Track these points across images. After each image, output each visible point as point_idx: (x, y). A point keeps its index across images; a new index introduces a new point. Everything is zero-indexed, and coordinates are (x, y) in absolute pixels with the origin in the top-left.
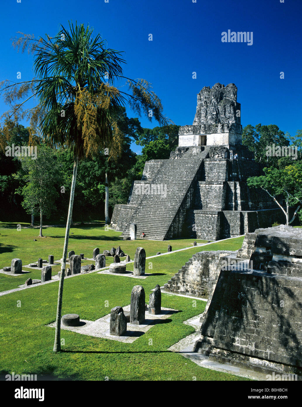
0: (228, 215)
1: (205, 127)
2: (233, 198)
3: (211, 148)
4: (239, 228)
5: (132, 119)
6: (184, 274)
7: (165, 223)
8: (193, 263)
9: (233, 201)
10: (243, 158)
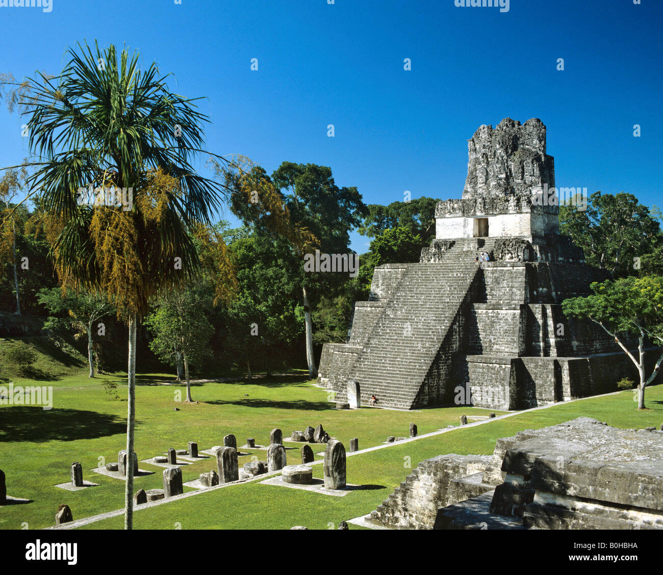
0: (530, 364)
1: (485, 202)
2: (541, 335)
3: (497, 241)
4: (553, 388)
5: (345, 189)
6: (404, 495)
7: (412, 379)
8: (419, 478)
9: (541, 340)
10: (560, 259)
